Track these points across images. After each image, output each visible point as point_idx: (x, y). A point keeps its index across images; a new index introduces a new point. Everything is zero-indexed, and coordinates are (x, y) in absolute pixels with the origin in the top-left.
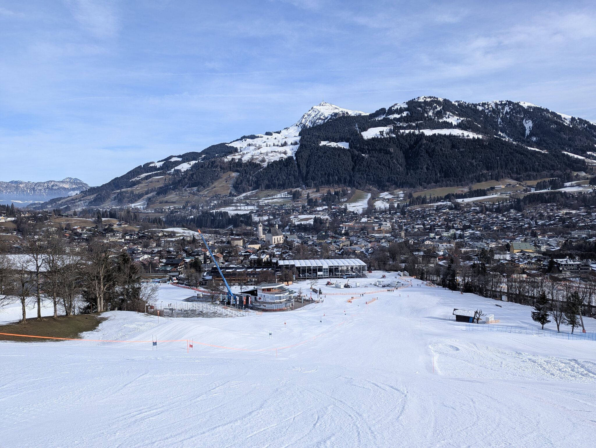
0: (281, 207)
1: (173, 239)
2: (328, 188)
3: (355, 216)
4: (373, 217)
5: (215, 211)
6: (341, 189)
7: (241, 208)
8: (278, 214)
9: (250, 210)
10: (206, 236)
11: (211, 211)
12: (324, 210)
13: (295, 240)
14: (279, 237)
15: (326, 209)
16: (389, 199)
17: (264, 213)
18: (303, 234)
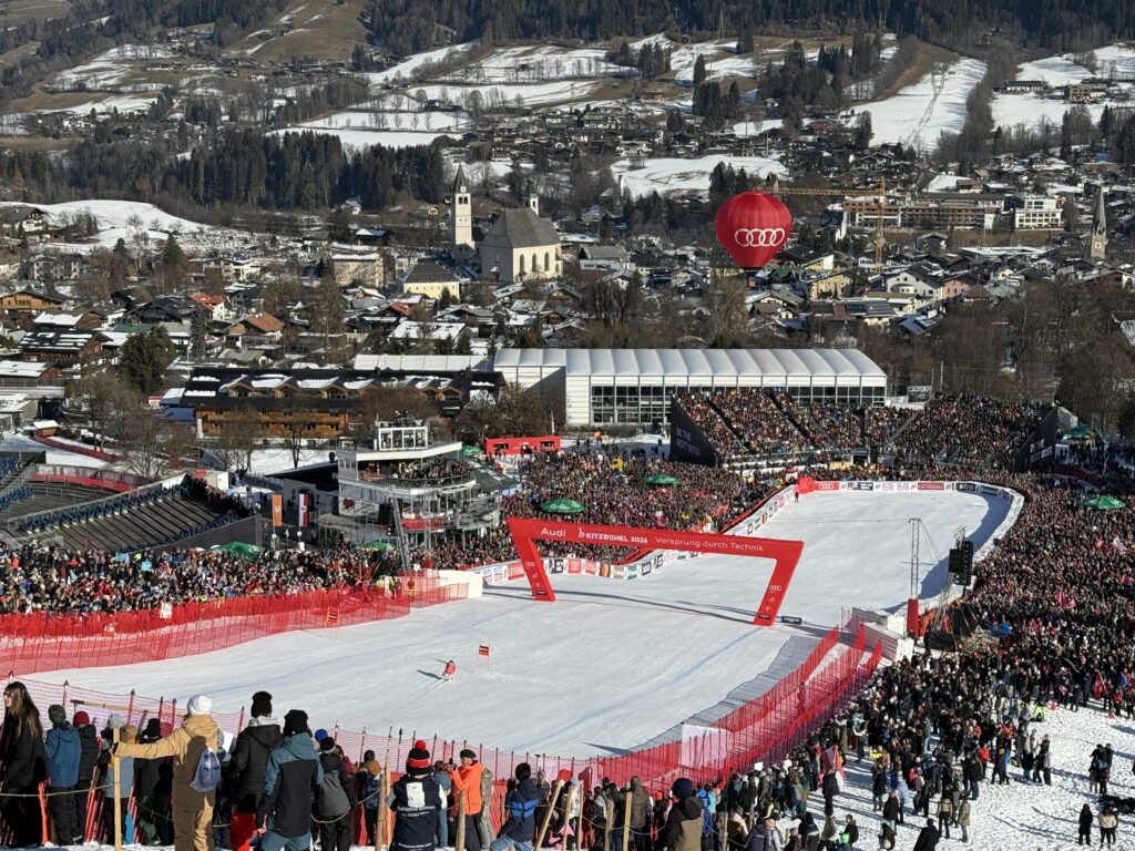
0: (578, 121)
1: (84, 249)
2: (795, 34)
3: (902, 164)
4: (983, 173)
5: (282, 132)
6: (849, 40)
7: (398, 121)
8: (558, 152)
9: (439, 131)
10: (232, 241)
11: (268, 134)
12: (763, 136)
13: (614, 265)
14: (540, 251)
15: (773, 133)
16: (1066, 89)
17: (498, 144)
18: (656, 240)
